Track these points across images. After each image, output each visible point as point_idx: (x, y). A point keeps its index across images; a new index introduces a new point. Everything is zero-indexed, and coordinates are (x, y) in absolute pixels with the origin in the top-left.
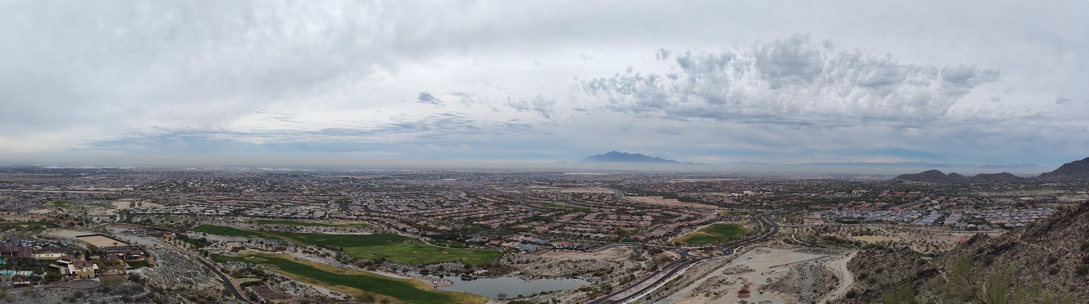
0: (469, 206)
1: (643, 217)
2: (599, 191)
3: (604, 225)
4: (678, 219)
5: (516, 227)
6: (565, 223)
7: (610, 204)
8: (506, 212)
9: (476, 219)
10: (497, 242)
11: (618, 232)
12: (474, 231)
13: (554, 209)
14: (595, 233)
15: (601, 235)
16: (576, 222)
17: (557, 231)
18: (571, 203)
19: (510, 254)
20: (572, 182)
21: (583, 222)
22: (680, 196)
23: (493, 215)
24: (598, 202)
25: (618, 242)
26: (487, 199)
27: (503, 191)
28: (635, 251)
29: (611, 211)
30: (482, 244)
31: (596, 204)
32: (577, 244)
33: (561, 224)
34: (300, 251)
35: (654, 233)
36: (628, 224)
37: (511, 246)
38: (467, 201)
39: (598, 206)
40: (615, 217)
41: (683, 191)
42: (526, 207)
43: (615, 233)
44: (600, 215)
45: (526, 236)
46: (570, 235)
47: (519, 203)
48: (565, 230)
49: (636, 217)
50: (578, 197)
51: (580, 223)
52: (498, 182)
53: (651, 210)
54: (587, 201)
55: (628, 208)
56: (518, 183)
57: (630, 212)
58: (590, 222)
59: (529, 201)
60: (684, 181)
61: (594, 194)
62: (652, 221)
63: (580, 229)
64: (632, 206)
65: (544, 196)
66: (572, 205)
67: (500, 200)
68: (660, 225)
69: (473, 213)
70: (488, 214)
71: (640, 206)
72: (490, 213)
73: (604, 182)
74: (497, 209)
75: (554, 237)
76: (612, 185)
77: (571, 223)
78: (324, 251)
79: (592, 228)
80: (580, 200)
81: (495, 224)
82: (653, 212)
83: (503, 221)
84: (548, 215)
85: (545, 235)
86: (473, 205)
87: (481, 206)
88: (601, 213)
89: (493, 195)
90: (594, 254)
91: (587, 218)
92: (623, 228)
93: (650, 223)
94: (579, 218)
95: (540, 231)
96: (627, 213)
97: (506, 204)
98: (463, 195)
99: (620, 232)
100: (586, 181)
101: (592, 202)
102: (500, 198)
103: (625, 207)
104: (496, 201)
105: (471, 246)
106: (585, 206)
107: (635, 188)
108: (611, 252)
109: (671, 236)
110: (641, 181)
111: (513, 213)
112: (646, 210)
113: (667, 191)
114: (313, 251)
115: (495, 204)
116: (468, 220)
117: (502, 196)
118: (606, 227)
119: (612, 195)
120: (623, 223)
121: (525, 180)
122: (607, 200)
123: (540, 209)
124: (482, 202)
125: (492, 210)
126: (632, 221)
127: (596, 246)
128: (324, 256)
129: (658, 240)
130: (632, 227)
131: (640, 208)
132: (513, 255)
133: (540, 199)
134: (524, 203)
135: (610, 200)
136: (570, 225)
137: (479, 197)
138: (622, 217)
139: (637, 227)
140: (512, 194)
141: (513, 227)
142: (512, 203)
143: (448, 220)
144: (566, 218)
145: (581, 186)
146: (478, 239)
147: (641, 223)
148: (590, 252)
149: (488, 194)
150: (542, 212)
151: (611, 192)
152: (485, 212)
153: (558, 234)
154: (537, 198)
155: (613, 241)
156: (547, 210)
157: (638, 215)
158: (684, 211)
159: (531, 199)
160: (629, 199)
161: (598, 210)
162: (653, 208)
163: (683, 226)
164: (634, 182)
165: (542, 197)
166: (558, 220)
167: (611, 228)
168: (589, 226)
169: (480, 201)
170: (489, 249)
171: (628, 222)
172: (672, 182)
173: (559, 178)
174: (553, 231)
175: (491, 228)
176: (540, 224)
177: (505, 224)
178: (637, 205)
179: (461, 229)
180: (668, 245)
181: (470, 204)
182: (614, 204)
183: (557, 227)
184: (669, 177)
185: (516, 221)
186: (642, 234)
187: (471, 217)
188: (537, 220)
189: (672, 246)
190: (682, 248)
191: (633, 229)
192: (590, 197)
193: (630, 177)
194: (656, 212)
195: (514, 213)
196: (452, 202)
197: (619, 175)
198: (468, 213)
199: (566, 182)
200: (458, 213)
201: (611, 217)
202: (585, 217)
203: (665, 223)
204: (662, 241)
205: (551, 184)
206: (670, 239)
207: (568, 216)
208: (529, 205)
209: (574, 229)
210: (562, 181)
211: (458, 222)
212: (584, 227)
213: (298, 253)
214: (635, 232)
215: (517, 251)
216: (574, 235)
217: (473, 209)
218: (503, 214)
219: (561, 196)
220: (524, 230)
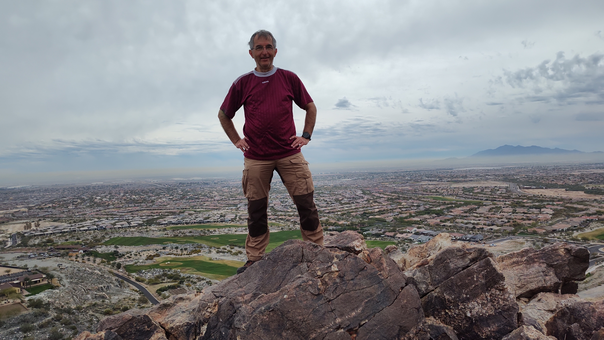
0: (365, 202)
1: (542, 210)
2: (491, 184)
3: (498, 218)
4: (584, 212)
5: (409, 220)
6: (457, 216)
7: (503, 197)
8: (399, 206)
9: (371, 214)
10: (392, 234)
11: (514, 225)
12: (371, 225)
13: (445, 203)
14: (489, 225)
15: (495, 228)
16: (468, 214)
17: (448, 224)
18: (462, 197)
19: (404, 244)
20: (463, 177)
21: (475, 215)
22: (587, 188)
23: (387, 210)
24: (491, 195)
25: (514, 235)
26: (382, 195)
27: (396, 187)
28: (534, 244)
29: (505, 204)
30: (378, 235)
31: (489, 197)
32: (470, 236)
33: (453, 217)
34: (214, 251)
35: (555, 227)
36: (524, 217)
37: (405, 237)
38: (363, 198)
39: (491, 199)
40: (510, 210)
41: (591, 183)
42: (418, 202)
43: (510, 226)
44: (493, 208)
45: (419, 228)
46: (462, 228)
47: (411, 198)
48: (457, 223)
49: (534, 210)
50: (469, 191)
51: (472, 216)
52: (391, 180)
53: (551, 203)
54: (479, 195)
55: (525, 201)
56: (409, 180)
57: (526, 205)
58: (483, 215)
59: (420, 196)
60: (593, 172)
61: (486, 187)
62: (553, 214)
63: (472, 222)
64: (529, 198)
65: (435, 191)
66: (463, 199)
67: (393, 196)
68: (562, 218)
69: (369, 208)
70: (382, 209)
71: (538, 199)
72: (385, 208)
73: (496, 176)
74: (390, 204)
75: (446, 229)
76: (506, 179)
77: (462, 216)
78: (236, 249)
79: (486, 220)
80: (471, 194)
81: (389, 217)
82: (553, 205)
83: (397, 215)
84: (439, 208)
85: (437, 227)
86: (369, 202)
87: (375, 202)
88: (494, 206)
89: (386, 191)
90: (489, 245)
91: (480, 210)
92: (519, 221)
93: (551, 216)
94: (471, 211)
95: (432, 224)
96: (524, 206)
97: (399, 199)
98: (359, 193)
99: (517, 225)
100: (477, 176)
101: (484, 196)
102: (393, 194)
103: (520, 200)
104: (389, 197)
105: (368, 238)
106: (477, 199)
107: (531, 180)
108: (507, 244)
109: (577, 230)
110: (538, 174)
111: (405, 208)
112: (545, 203)
113: (570, 183)
114: (226, 251)
115: (388, 200)
116: (364, 215)
117: (395, 192)
118: (500, 220)
119: (506, 188)
120: (520, 216)
121: (415, 177)
122: (500, 193)
123: (431, 203)
124: (376, 199)
125: (386, 205)
126: (530, 214)
127: (490, 238)
128: (236, 254)
129: (561, 233)
130: (530, 220)
131: (538, 201)
132: (407, 245)
133: (431, 194)
134: (416, 198)
135: (504, 194)
136: (462, 217)
137: (373, 194)
138: (518, 210)
139: (536, 220)
140: (404, 190)
141: (406, 220)
142: (404, 198)
143: (346, 215)
144: (457, 211)
145: (472, 181)
146: (375, 231)
147: (540, 216)
148: (484, 243)
149: (382, 191)
150: (434, 205)
151: (505, 185)
152: (380, 207)
153: (450, 226)
154: (428, 193)
155: (509, 233)
156: (438, 204)
157: (536, 208)
158: (593, 204)
159: (423, 194)
160: (525, 191)
161: (491, 203)
162: (553, 201)
163: (592, 221)
164: (530, 175)
165: (433, 192)
166: (450, 213)
167: (506, 221)
168: (482, 218)
169: (375, 197)
170: (385, 240)
171: (525, 215)
172: (576, 173)
173: (449, 173)
174: (444, 224)
175: (386, 222)
176: (431, 217)
177: (398, 217)
178: (533, 198)
179: (359, 223)
180: (573, 239)
181: (366, 201)
182: (509, 197)
183: (448, 220)
184: (572, 168)
185: (408, 214)
186: (541, 228)
187: (367, 212)
188: (428, 213)
189: (578, 240)
190: (592, 243)
191: (531, 222)
192: (482, 191)
193: (526, 169)
194: (558, 205)
195: (407, 207)
196: (349, 199)
197: (513, 169)
198: (365, 209)
199: (457, 177)
200: (355, 209)
201: (505, 210)
202: (478, 210)
203: (568, 216)
204: (566, 235)
205: (441, 179)
206: (575, 234)
207: (460, 209)
208: (420, 200)
209: (466, 221)
210: (452, 177)
211: (356, 217)
212: (477, 219)
213: (212, 253)
214: (534, 225)
215: (411, 241)
216: (467, 227)
217: (369, 205)
218: (396, 209)
219: (451, 191)
220: (416, 223)
